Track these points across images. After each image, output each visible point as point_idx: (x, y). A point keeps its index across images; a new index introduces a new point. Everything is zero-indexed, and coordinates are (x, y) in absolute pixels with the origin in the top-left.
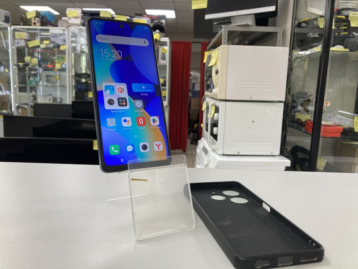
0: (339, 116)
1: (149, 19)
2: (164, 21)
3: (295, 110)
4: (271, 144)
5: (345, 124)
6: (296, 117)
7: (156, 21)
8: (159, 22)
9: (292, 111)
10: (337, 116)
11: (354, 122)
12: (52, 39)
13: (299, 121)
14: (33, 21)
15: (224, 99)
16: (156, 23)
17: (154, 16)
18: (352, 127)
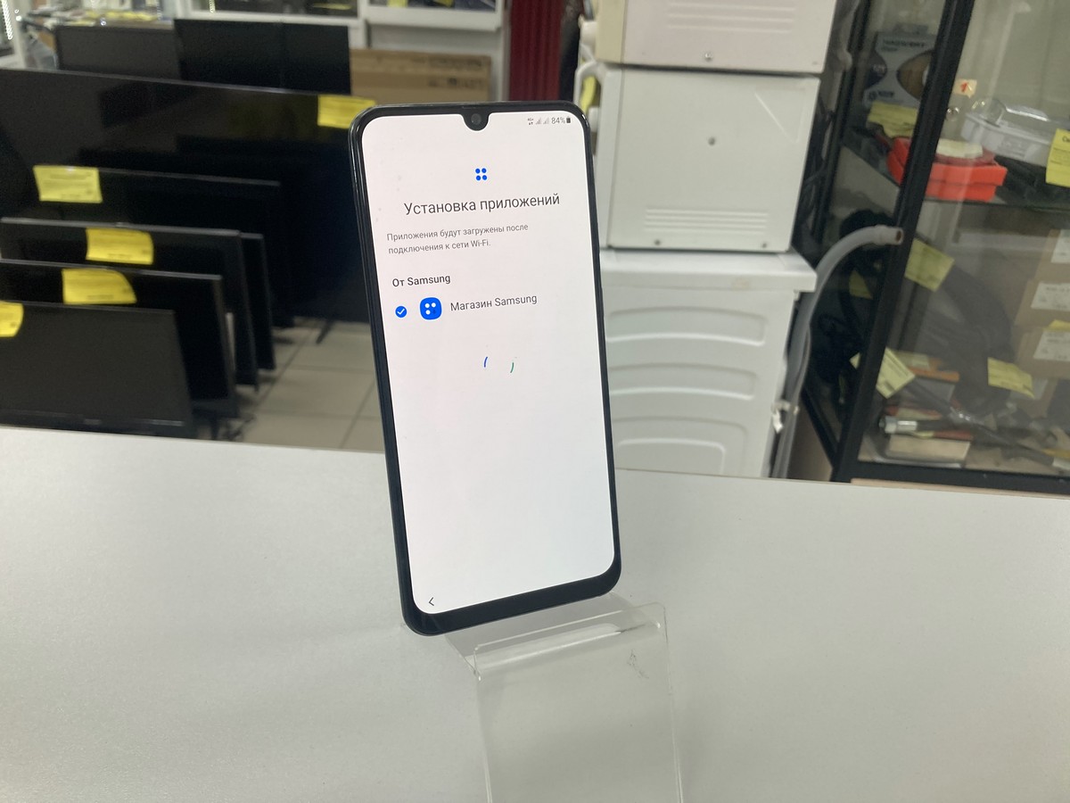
0: (1005, 128)
3: (877, 88)
4: (764, 215)
5: (1020, 155)
6: (872, 118)
9: (867, 93)
10: (998, 126)
11: (1049, 147)
13: (878, 132)
15: (617, 59)
18: (1040, 163)
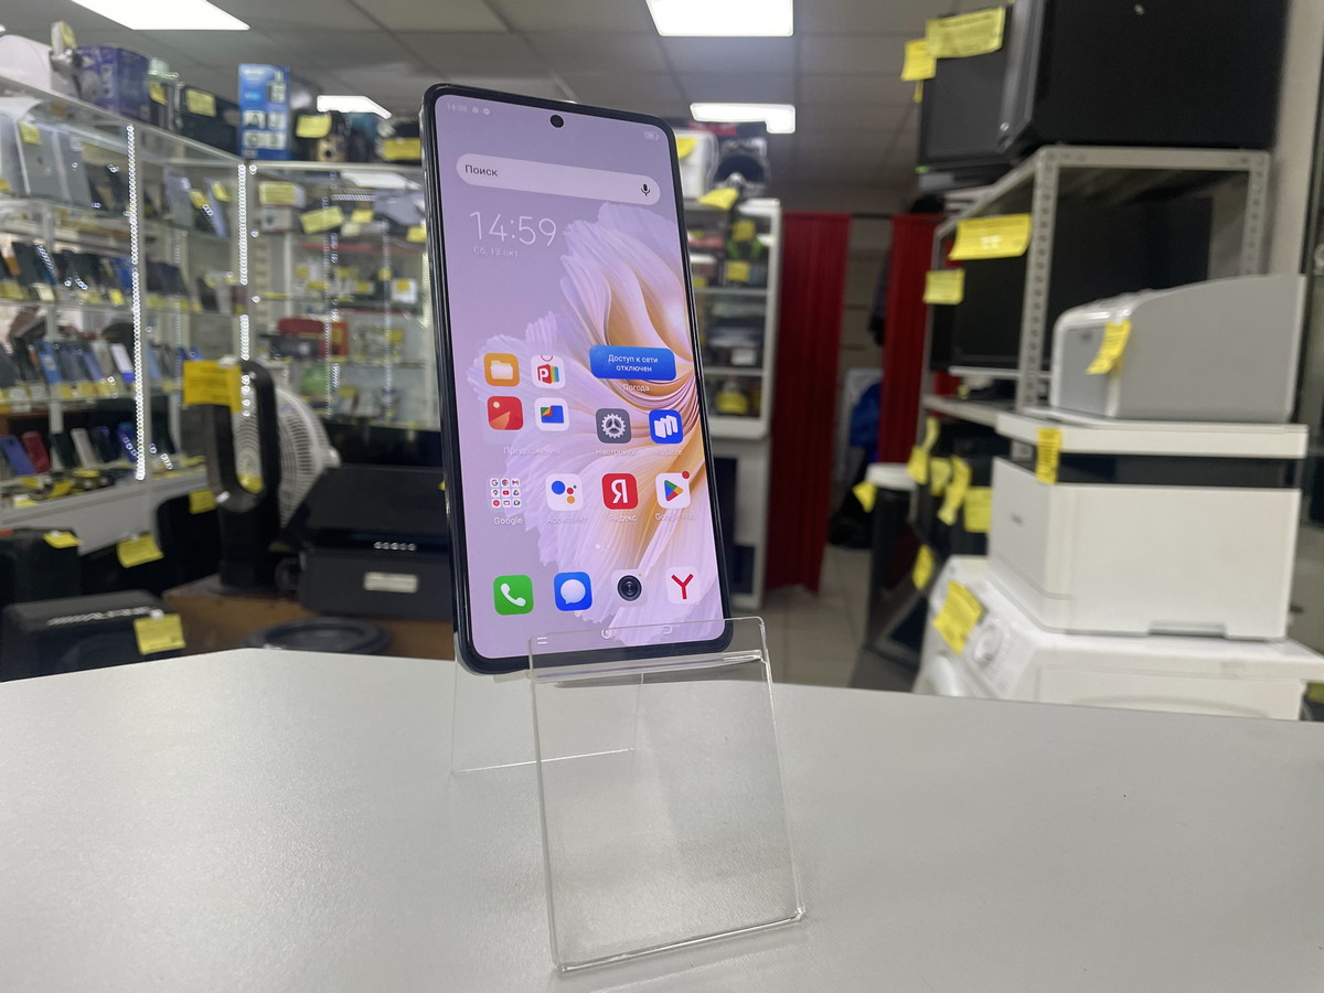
1: (709, 136)
2: (759, 143)
7: (732, 144)
8: (741, 147)
12: (379, 208)
14: (324, 146)
16: (731, 150)
17: (725, 127)
